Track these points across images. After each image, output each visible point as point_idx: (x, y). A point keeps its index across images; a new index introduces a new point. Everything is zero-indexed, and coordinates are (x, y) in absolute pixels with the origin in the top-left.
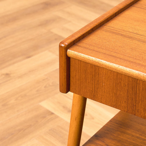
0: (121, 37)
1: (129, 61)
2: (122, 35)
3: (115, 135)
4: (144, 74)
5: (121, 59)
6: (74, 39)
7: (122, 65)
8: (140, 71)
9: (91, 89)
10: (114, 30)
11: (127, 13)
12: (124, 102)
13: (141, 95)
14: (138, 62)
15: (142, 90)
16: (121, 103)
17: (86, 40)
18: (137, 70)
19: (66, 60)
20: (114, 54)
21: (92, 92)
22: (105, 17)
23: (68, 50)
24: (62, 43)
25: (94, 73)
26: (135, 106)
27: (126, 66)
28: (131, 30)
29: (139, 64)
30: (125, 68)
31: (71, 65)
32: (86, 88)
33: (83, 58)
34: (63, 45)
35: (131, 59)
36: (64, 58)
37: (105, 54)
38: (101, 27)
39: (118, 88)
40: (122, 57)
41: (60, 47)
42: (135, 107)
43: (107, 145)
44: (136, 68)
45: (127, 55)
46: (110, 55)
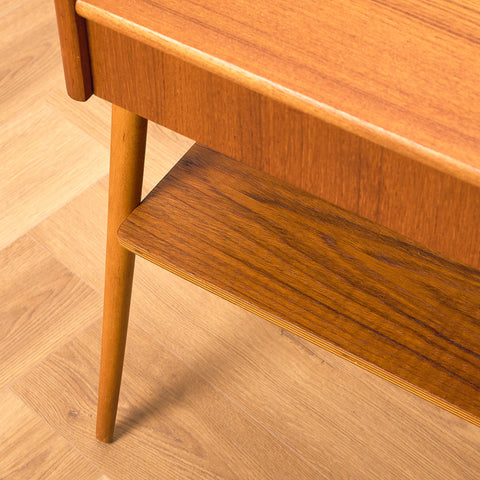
1: (241, 40)
4: (274, 84)
5: (218, 31)
7: (220, 56)
8: (264, 76)
9: (148, 98)
12: (232, 138)
14: (262, 41)
15: (274, 118)
16: (224, 138)
18: (258, 74)
19: (75, 24)
20: (203, 15)
21: (152, 103)
23: (78, 2)
25: (151, 63)
26: (261, 149)
27: (230, 60)
29: (264, 50)
31: (91, 33)
32: (135, 92)
33: (119, 26)
35: (246, 34)
36: (69, 21)
37: (176, 13)
39: (216, 106)
40: (221, 23)
42: (259, 153)
43: (214, 190)
44: (256, 65)
45: (235, 17)
46: (191, 19)
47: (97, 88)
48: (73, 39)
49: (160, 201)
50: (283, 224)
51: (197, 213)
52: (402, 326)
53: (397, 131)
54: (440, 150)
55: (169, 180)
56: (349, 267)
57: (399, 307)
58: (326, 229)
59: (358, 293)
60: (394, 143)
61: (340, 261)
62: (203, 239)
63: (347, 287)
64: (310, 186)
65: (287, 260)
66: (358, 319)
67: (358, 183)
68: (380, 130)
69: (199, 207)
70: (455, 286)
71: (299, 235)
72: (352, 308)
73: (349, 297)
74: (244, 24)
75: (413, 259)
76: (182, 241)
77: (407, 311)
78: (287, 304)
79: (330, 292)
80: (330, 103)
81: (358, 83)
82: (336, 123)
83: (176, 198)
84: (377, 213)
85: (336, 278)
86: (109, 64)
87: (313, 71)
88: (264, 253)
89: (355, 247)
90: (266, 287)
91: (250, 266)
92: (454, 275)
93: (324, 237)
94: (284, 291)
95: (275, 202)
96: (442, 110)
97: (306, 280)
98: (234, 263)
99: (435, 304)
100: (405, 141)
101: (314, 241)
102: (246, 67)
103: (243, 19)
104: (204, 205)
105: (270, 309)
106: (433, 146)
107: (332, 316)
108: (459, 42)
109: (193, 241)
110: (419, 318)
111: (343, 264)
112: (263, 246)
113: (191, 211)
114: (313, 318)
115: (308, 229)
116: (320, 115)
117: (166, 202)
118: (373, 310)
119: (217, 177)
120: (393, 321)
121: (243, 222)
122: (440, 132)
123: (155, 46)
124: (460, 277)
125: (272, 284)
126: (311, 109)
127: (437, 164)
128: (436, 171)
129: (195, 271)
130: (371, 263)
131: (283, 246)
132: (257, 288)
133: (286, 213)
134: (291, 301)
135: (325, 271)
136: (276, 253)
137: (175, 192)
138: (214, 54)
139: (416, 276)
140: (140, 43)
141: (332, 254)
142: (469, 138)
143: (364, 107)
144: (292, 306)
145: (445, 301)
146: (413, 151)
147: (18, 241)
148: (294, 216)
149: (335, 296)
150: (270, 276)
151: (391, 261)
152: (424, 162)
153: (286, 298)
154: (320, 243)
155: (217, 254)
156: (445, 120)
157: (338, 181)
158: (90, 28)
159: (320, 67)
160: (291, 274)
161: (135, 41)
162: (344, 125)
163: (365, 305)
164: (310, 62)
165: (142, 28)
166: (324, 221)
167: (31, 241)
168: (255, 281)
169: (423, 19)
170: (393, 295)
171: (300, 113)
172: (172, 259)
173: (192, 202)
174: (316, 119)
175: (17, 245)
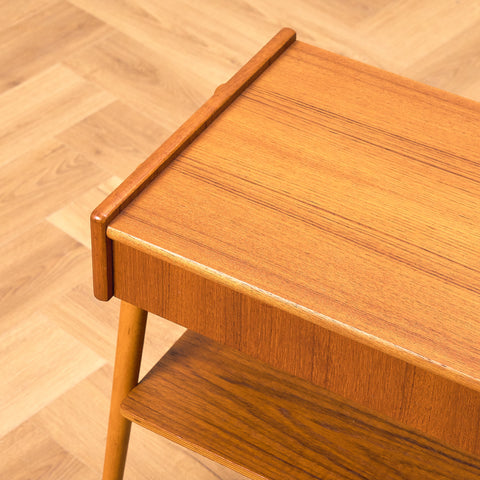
0: (214, 189)
1: (227, 256)
2: (216, 184)
3: (211, 349)
4: (252, 286)
5: (211, 249)
6: (119, 201)
9: (156, 298)
10: (200, 169)
11: (231, 117)
12: (219, 327)
13: (249, 318)
14: (243, 256)
15: (251, 311)
16: (213, 327)
17: (145, 200)
19: (105, 244)
20: (199, 238)
21: (159, 302)
22: (184, 137)
23: (109, 228)
24: (95, 213)
25: (160, 272)
26: (240, 335)
27: (220, 269)
28: (234, 170)
29: (245, 262)
30: (217, 272)
32: (146, 294)
34: (97, 218)
35: (230, 251)
36: (101, 242)
37: (180, 236)
38: (176, 162)
39: (208, 303)
40: (213, 244)
41: (93, 221)
42: (239, 338)
43: (195, 373)
44: (239, 273)
45: (223, 239)
46: (190, 241)
47: (117, 292)
48: (102, 254)
49: (153, 382)
50: (249, 400)
51: (182, 392)
52: (342, 476)
53: (341, 319)
54: (371, 332)
55: (160, 366)
56: (301, 432)
57: (340, 462)
58: (283, 404)
59: (308, 452)
60: (338, 327)
61: (293, 427)
62: (187, 411)
63: (300, 447)
64: (276, 362)
65: (253, 426)
66: (308, 471)
67: (312, 358)
68: (328, 318)
69: (184, 387)
70: (382, 446)
71: (261, 408)
72: (303, 463)
73: (301, 454)
74: (229, 244)
75: (349, 426)
76: (171, 412)
77: (345, 465)
78: (254, 460)
79: (286, 451)
80: (293, 300)
81: (313, 286)
82: (297, 314)
83: (165, 380)
84: (326, 381)
85: (291, 441)
86: (128, 274)
87: (280, 277)
88: (235, 422)
89: (304, 417)
90: (237, 447)
91: (225, 431)
92: (381, 438)
93: (281, 410)
94: (250, 450)
95: (243, 383)
96: (372, 305)
97: (268, 442)
98: (212, 429)
99: (367, 459)
100: (347, 327)
101: (273, 412)
102: (232, 274)
103: (228, 241)
104: (188, 385)
105: (241, 463)
106: (366, 329)
107: (288, 469)
108: (383, 258)
109: (180, 412)
110: (355, 470)
111: (296, 430)
112: (234, 417)
113: (179, 390)
114: (274, 470)
115: (268, 403)
116: (285, 308)
117: (158, 383)
118: (320, 464)
119: (197, 364)
120: (335, 472)
121: (218, 398)
122: (370, 320)
123: (165, 259)
124: (385, 440)
125: (242, 445)
126: (279, 303)
127: (369, 342)
128: (368, 348)
129: (182, 435)
130: (317, 429)
131: (249, 416)
132: (231, 448)
133: (251, 391)
134: (257, 458)
135: (282, 434)
136: (244, 421)
137: (165, 375)
138: (209, 265)
139: (351, 439)
140: (153, 257)
141: (287, 422)
142: (390, 324)
143: (317, 302)
144: (257, 461)
145: (375, 458)
146: (352, 333)
147: (21, 426)
148: (257, 394)
149: (290, 454)
150: (241, 439)
151: (332, 428)
152: (360, 341)
153: (252, 455)
154: (278, 414)
155: (198, 422)
156: (374, 312)
157: (297, 357)
158: (116, 247)
159: (284, 275)
160: (257, 437)
161: (149, 256)
162: (303, 316)
163: (313, 461)
164: (278, 271)
165: (155, 247)
166: (280, 397)
167: (32, 425)
168: (229, 442)
169: (356, 242)
170: (334, 453)
171: (271, 307)
172: (164, 426)
173: (178, 383)
174: (282, 311)
175: (21, 429)
